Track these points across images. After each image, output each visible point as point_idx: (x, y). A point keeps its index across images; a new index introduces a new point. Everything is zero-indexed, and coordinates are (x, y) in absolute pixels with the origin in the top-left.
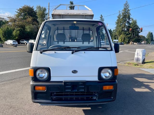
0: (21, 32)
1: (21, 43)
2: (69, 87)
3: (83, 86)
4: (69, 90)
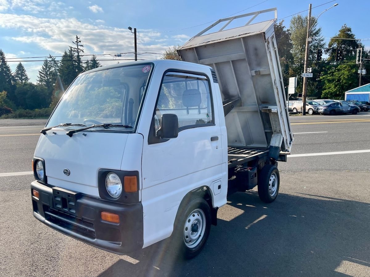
2: (59, 199)
3: (73, 204)
4: (60, 206)
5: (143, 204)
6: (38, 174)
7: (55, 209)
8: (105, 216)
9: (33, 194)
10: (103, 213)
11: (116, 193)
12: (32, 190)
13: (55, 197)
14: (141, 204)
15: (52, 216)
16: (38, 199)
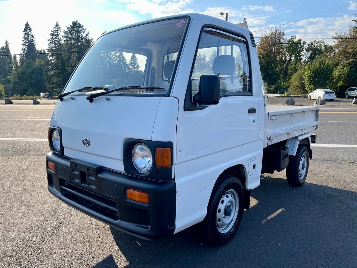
0: (353, 69)
1: (347, 96)
2: (77, 173)
3: (93, 178)
4: (78, 181)
5: (177, 181)
6: (54, 145)
7: (73, 184)
8: (132, 194)
9: (48, 167)
10: (129, 191)
11: (145, 167)
12: (47, 162)
13: (73, 170)
14: (174, 182)
15: (69, 191)
16: (54, 172)
